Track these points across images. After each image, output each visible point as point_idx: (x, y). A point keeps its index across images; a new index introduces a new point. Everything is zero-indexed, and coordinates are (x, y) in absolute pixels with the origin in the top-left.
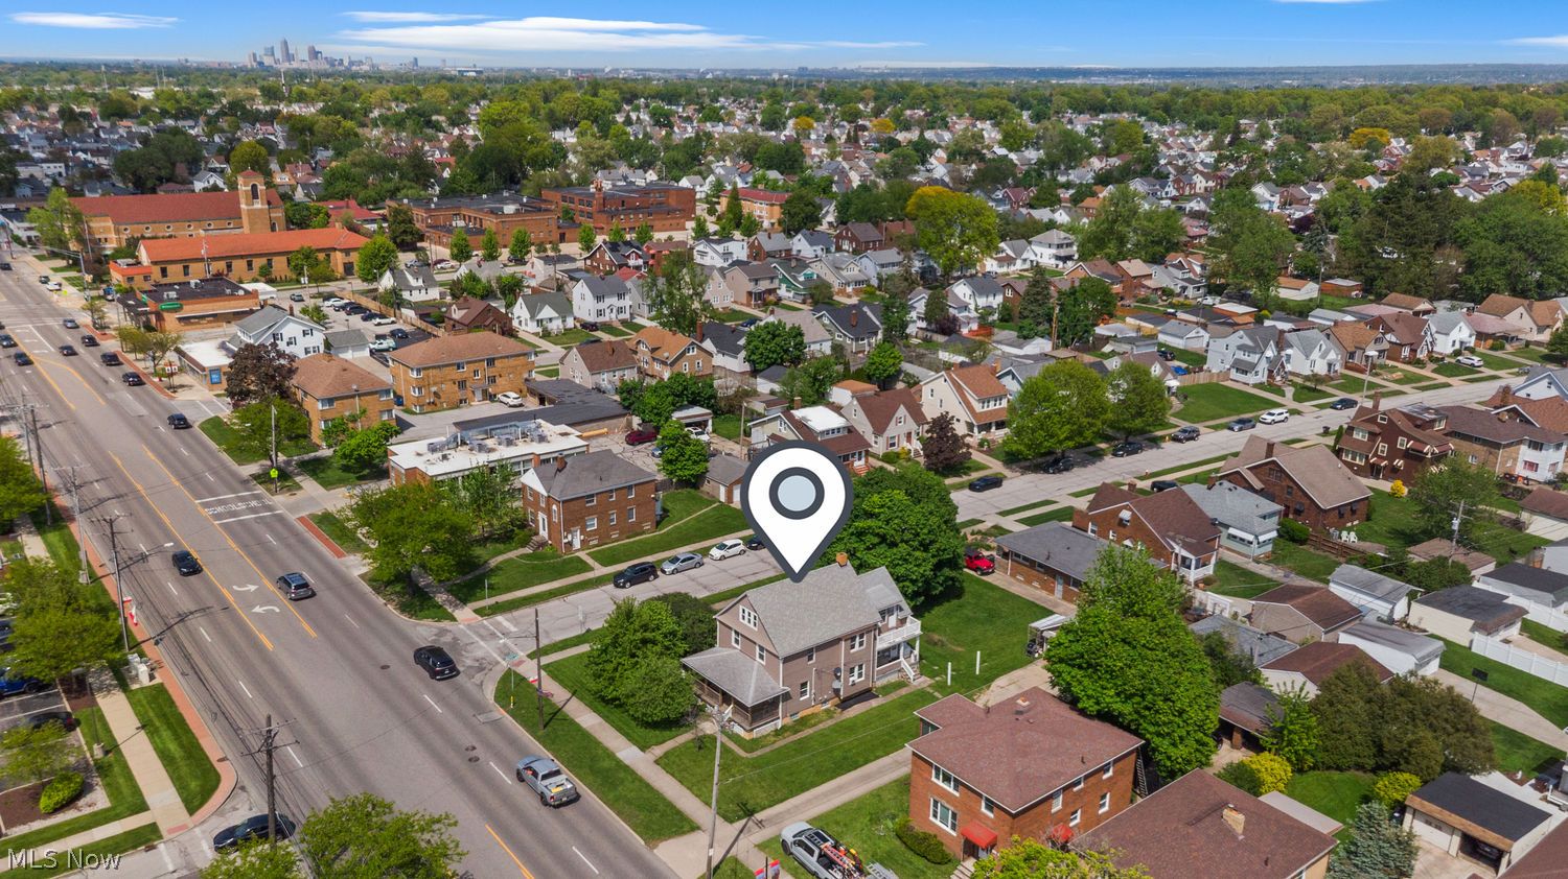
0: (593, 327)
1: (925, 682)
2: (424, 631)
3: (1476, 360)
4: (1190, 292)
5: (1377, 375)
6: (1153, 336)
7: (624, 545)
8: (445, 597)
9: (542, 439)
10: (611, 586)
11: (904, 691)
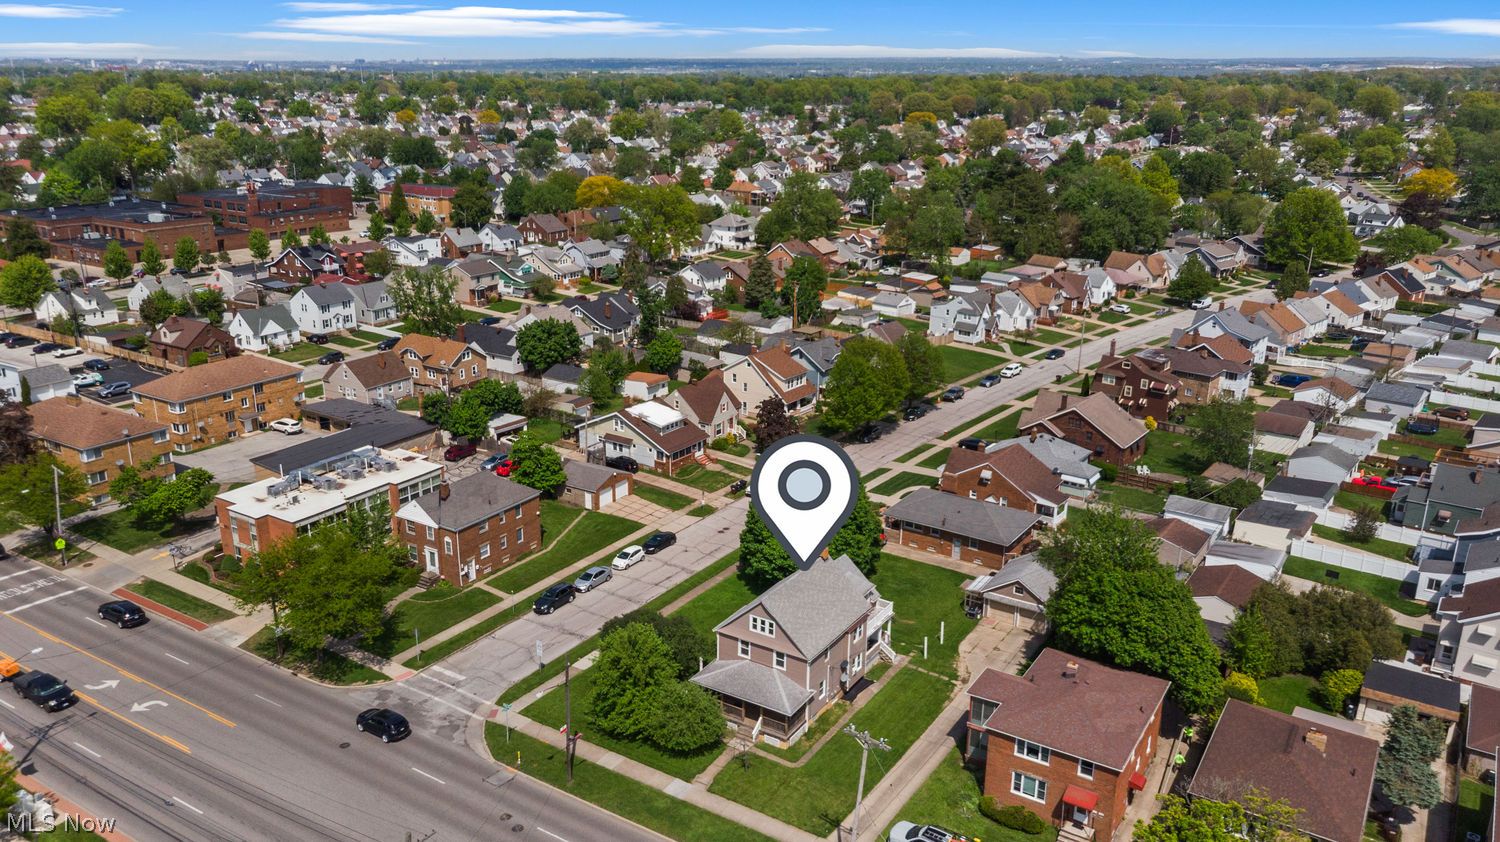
0: (322, 339)
1: (903, 660)
2: (361, 696)
3: (1125, 308)
4: (871, 265)
5: (1061, 326)
6: (868, 308)
7: (519, 568)
8: (359, 654)
9: (391, 467)
10: (532, 615)
11: (891, 673)
